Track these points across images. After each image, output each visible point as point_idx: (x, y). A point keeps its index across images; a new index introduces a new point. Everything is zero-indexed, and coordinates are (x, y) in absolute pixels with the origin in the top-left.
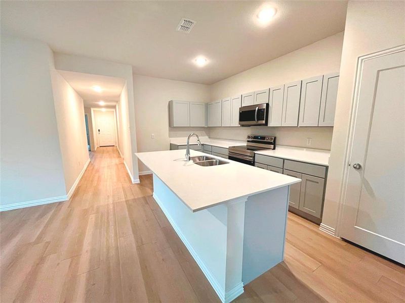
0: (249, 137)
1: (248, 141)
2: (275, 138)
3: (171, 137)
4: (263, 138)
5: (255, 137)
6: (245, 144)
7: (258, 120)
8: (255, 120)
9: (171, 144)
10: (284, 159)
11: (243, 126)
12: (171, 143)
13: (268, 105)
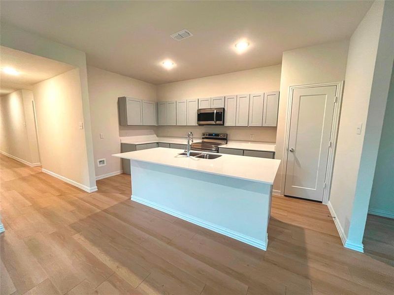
0: (204, 135)
1: (203, 138)
2: (227, 135)
3: (122, 136)
4: (218, 135)
5: (210, 135)
6: (200, 141)
7: (216, 120)
8: (214, 120)
9: (121, 144)
10: (244, 150)
11: (200, 125)
12: (122, 142)
13: (224, 109)
